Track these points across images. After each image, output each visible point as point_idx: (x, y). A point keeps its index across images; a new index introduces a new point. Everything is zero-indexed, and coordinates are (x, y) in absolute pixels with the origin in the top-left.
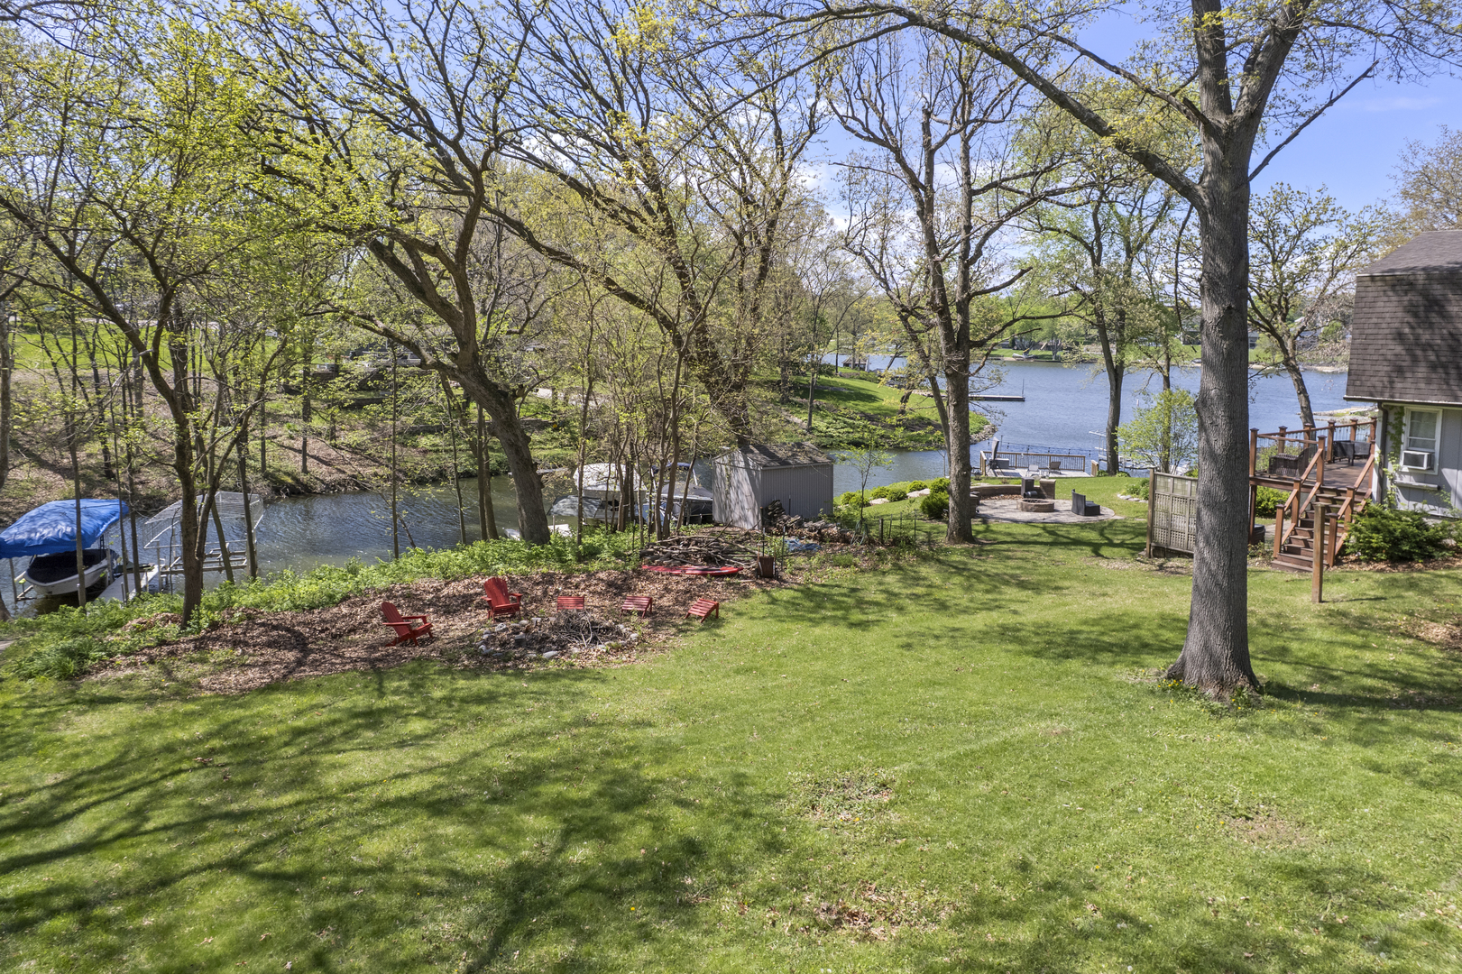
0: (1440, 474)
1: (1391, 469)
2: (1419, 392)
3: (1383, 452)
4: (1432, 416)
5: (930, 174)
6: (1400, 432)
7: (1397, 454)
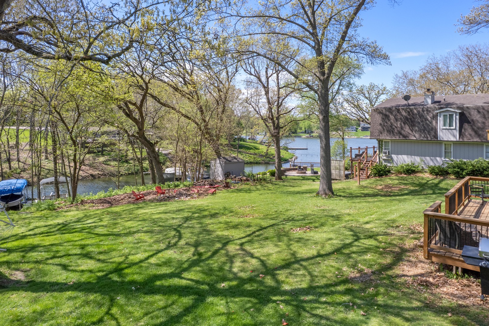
0: (391, 156)
1: (381, 155)
2: (385, 137)
3: (379, 151)
4: (389, 142)
5: (268, 84)
6: (382, 146)
7: (382, 152)
